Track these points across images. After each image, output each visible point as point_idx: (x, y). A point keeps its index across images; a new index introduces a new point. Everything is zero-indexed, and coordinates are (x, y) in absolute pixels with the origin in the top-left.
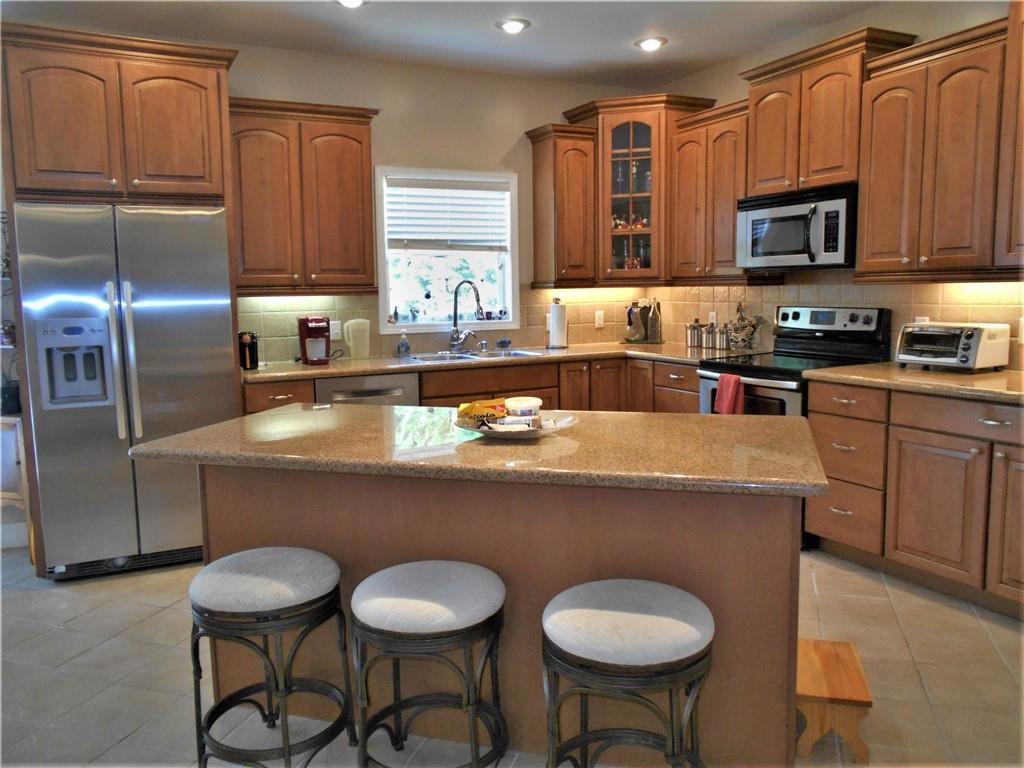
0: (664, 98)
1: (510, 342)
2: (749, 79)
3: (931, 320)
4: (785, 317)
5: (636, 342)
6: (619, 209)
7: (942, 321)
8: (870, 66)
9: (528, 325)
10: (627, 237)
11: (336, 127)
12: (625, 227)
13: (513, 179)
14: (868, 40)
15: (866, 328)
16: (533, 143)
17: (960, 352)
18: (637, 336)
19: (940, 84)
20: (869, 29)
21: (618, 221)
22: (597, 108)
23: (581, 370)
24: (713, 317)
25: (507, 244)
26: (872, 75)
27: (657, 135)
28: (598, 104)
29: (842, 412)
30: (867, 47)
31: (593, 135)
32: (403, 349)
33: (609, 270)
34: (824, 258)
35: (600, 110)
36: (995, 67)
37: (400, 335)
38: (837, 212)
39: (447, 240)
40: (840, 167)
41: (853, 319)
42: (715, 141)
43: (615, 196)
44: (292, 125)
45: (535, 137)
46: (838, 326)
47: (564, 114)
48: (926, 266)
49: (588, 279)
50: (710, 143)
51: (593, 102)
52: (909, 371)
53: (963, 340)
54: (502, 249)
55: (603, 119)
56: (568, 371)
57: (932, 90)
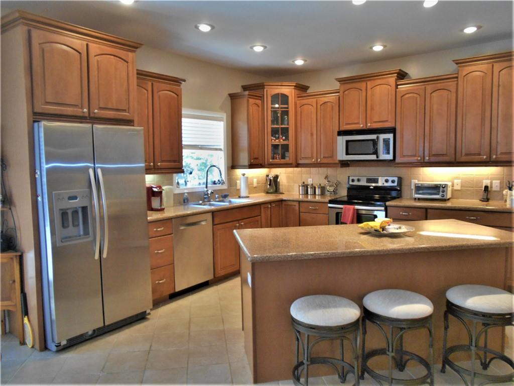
0: (294, 84)
1: (228, 195)
2: (339, 81)
3: (418, 181)
4: (353, 181)
5: (271, 193)
6: (274, 132)
7: (423, 181)
8: (398, 83)
9: (231, 186)
10: (279, 145)
11: (169, 87)
12: (275, 140)
13: (224, 116)
14: (398, 73)
15: (393, 185)
16: (231, 99)
17: (441, 193)
18: (271, 190)
19: (431, 94)
20: (400, 70)
21: (272, 138)
22: (264, 86)
23: (268, 207)
24: (310, 181)
25: (222, 147)
26: (399, 87)
27: (291, 100)
28: (265, 84)
29: (405, 218)
30: (397, 76)
31: (261, 98)
32: (186, 201)
33: (271, 160)
34: (383, 156)
35: (265, 87)
36: (454, 90)
37: (185, 193)
38: (389, 139)
39: (199, 145)
40: (387, 121)
41: (387, 181)
42: (321, 105)
43: (273, 126)
44: (150, 84)
45: (233, 97)
46: (380, 184)
47: (242, 86)
48: (428, 161)
49: (258, 164)
50: (319, 107)
51: (263, 83)
52: (417, 201)
53: (441, 189)
54: (220, 150)
55: (267, 91)
56: (264, 208)
57: (428, 96)
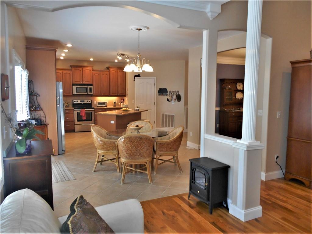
2: (72, 66)
3: (96, 101)
4: (75, 101)
8: (92, 70)
15: (89, 102)
19: (103, 75)
34: (89, 93)
40: (90, 82)
42: (64, 74)
46: (85, 102)
52: (99, 107)
53: (105, 103)
